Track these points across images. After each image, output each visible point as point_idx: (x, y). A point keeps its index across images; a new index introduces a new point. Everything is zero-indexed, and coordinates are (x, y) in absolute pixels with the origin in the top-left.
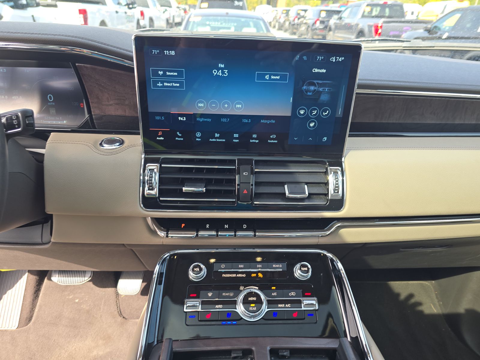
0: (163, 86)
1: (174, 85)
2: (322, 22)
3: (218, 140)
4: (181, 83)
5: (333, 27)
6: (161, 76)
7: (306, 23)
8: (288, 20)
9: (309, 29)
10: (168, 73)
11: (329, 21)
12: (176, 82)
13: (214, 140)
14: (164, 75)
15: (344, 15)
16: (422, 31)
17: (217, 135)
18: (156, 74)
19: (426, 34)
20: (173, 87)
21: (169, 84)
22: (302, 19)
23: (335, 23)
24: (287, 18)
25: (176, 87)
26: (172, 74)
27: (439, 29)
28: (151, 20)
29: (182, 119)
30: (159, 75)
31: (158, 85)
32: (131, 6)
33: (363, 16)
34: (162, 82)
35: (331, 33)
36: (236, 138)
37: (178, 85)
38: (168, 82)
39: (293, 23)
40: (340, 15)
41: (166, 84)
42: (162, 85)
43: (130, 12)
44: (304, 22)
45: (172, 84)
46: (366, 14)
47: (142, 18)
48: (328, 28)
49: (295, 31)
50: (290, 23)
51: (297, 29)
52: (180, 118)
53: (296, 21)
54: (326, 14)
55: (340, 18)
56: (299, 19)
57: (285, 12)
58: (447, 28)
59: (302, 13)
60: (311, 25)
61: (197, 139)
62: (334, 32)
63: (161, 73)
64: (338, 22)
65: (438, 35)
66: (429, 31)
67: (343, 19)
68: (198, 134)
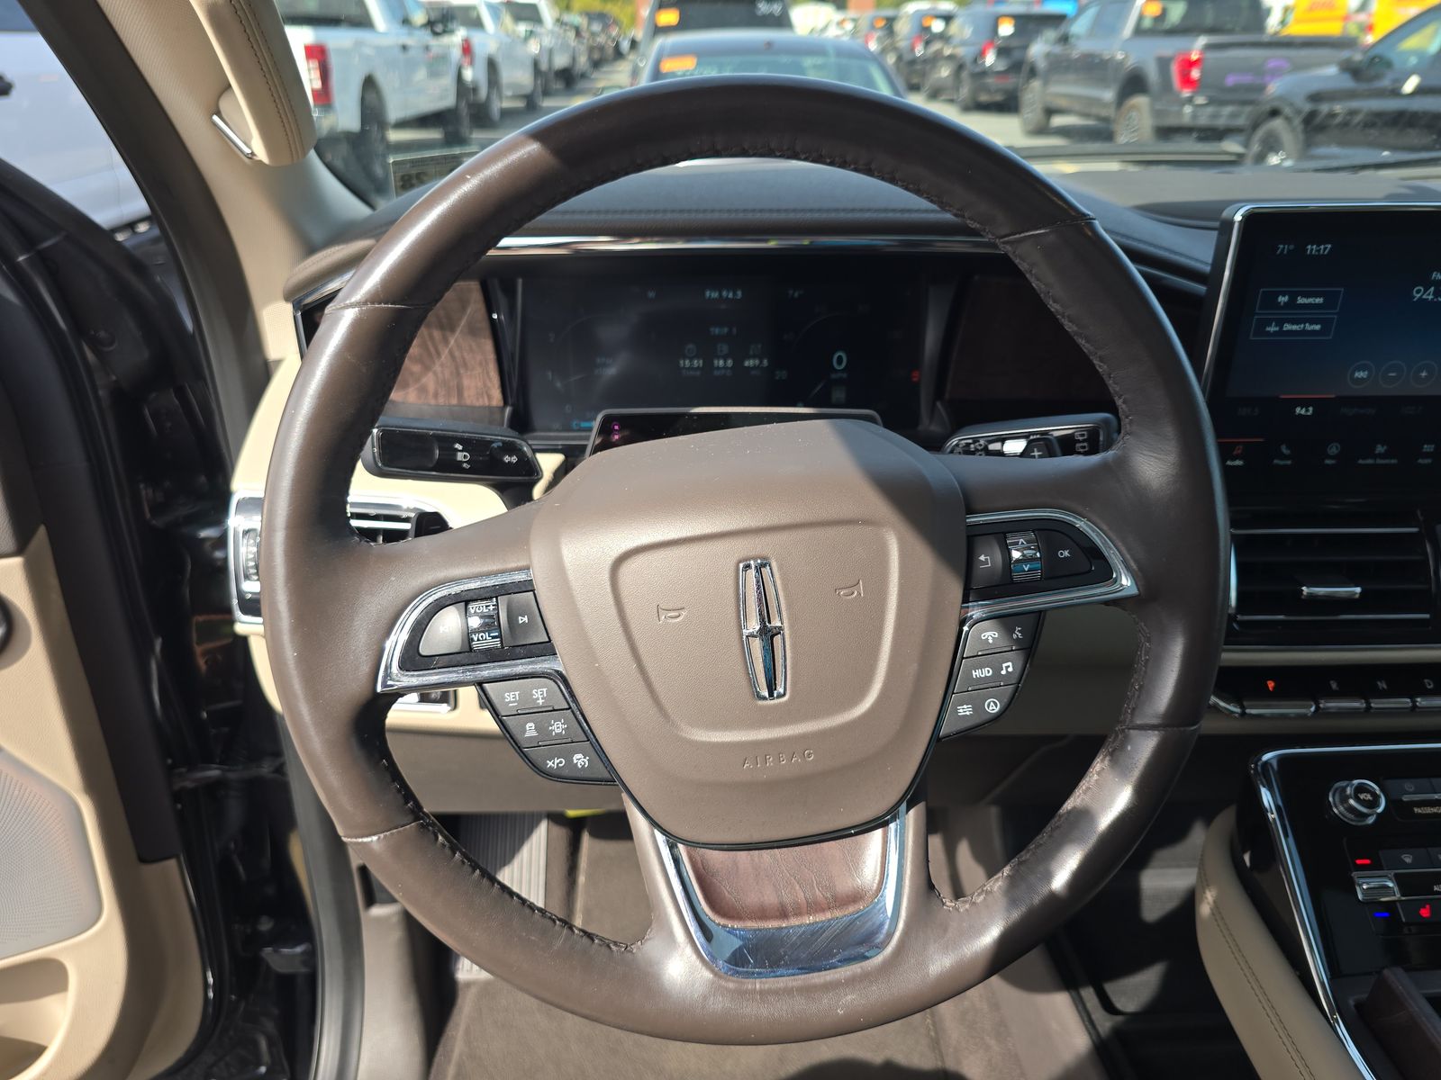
0: (1281, 333)
1: (1309, 327)
2: (1003, 52)
3: (1379, 461)
4: (1325, 323)
5: (1042, 65)
6: (1283, 308)
7: (951, 57)
8: (895, 49)
9: (965, 74)
10: (1301, 300)
11: (1025, 47)
12: (1312, 322)
13: (1370, 461)
14: (1291, 304)
15: (1079, 27)
16: (1332, 70)
17: (1380, 449)
18: (1270, 301)
19: (1347, 83)
20: (1304, 332)
21: (1295, 327)
22: (936, 46)
23: (1048, 55)
24: (888, 42)
25: (1314, 332)
26: (1311, 300)
27: (1388, 64)
28: (492, 65)
29: (1303, 412)
30: (1277, 306)
31: (1268, 329)
32: (439, 28)
33: (1139, 31)
34: (1280, 323)
35: (1036, 84)
36: (1427, 455)
37: (1317, 327)
38: (1293, 322)
39: (907, 57)
40: (1063, 29)
41: (1287, 327)
42: (1277, 329)
43: (437, 44)
44: (947, 52)
45: (1302, 326)
46: (1147, 23)
47: (467, 59)
48: (1025, 69)
49: (915, 81)
50: (900, 58)
51: (923, 74)
52: (1298, 410)
53: (919, 51)
54: (1015, 26)
55: (1065, 39)
56: (927, 43)
57: (882, 24)
58: (1413, 61)
59: (937, 26)
60: (968, 60)
61: (1328, 462)
62: (1046, 83)
63: (1283, 299)
64: (1058, 49)
65: (1386, 83)
66: (1354, 71)
67: (1072, 40)
68: (1334, 449)
